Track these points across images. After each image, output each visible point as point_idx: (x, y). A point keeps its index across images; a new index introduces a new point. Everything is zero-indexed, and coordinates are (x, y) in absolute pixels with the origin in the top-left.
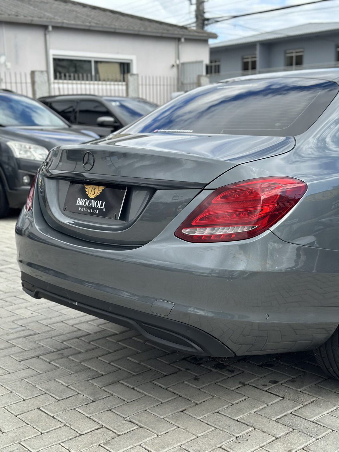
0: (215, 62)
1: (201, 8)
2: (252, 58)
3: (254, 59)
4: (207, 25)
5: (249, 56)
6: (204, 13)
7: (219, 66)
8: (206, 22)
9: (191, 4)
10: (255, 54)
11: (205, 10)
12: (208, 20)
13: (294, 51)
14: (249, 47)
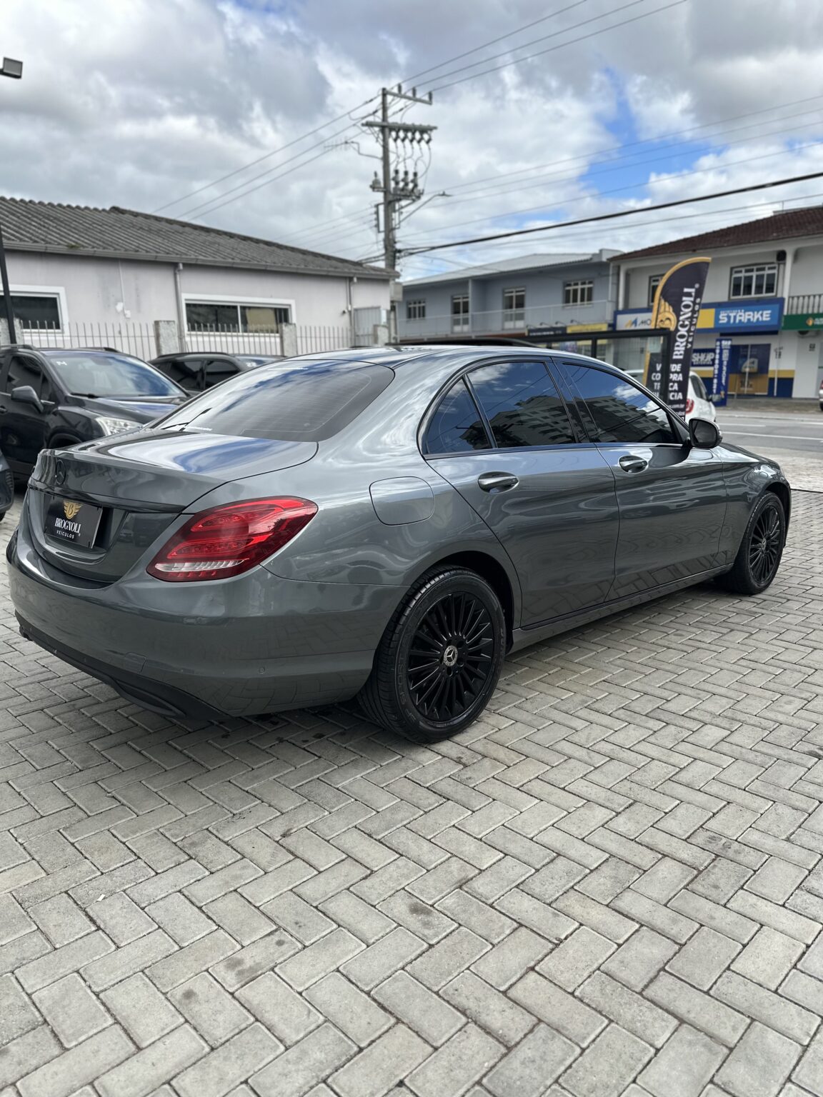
0: (420, 303)
1: (391, 237)
2: (464, 298)
3: (465, 300)
4: (399, 258)
5: (461, 296)
6: (395, 243)
7: (424, 307)
8: (398, 255)
9: (379, 232)
10: (467, 294)
11: (397, 240)
12: (400, 251)
13: (514, 290)
14: (459, 284)
